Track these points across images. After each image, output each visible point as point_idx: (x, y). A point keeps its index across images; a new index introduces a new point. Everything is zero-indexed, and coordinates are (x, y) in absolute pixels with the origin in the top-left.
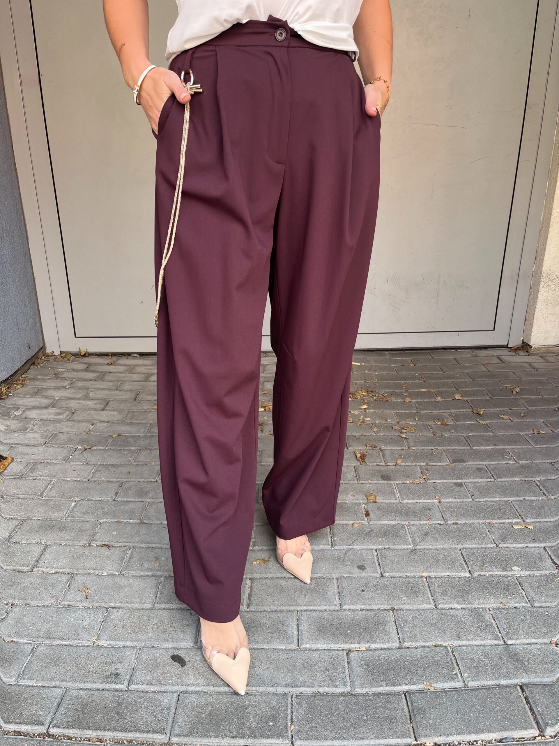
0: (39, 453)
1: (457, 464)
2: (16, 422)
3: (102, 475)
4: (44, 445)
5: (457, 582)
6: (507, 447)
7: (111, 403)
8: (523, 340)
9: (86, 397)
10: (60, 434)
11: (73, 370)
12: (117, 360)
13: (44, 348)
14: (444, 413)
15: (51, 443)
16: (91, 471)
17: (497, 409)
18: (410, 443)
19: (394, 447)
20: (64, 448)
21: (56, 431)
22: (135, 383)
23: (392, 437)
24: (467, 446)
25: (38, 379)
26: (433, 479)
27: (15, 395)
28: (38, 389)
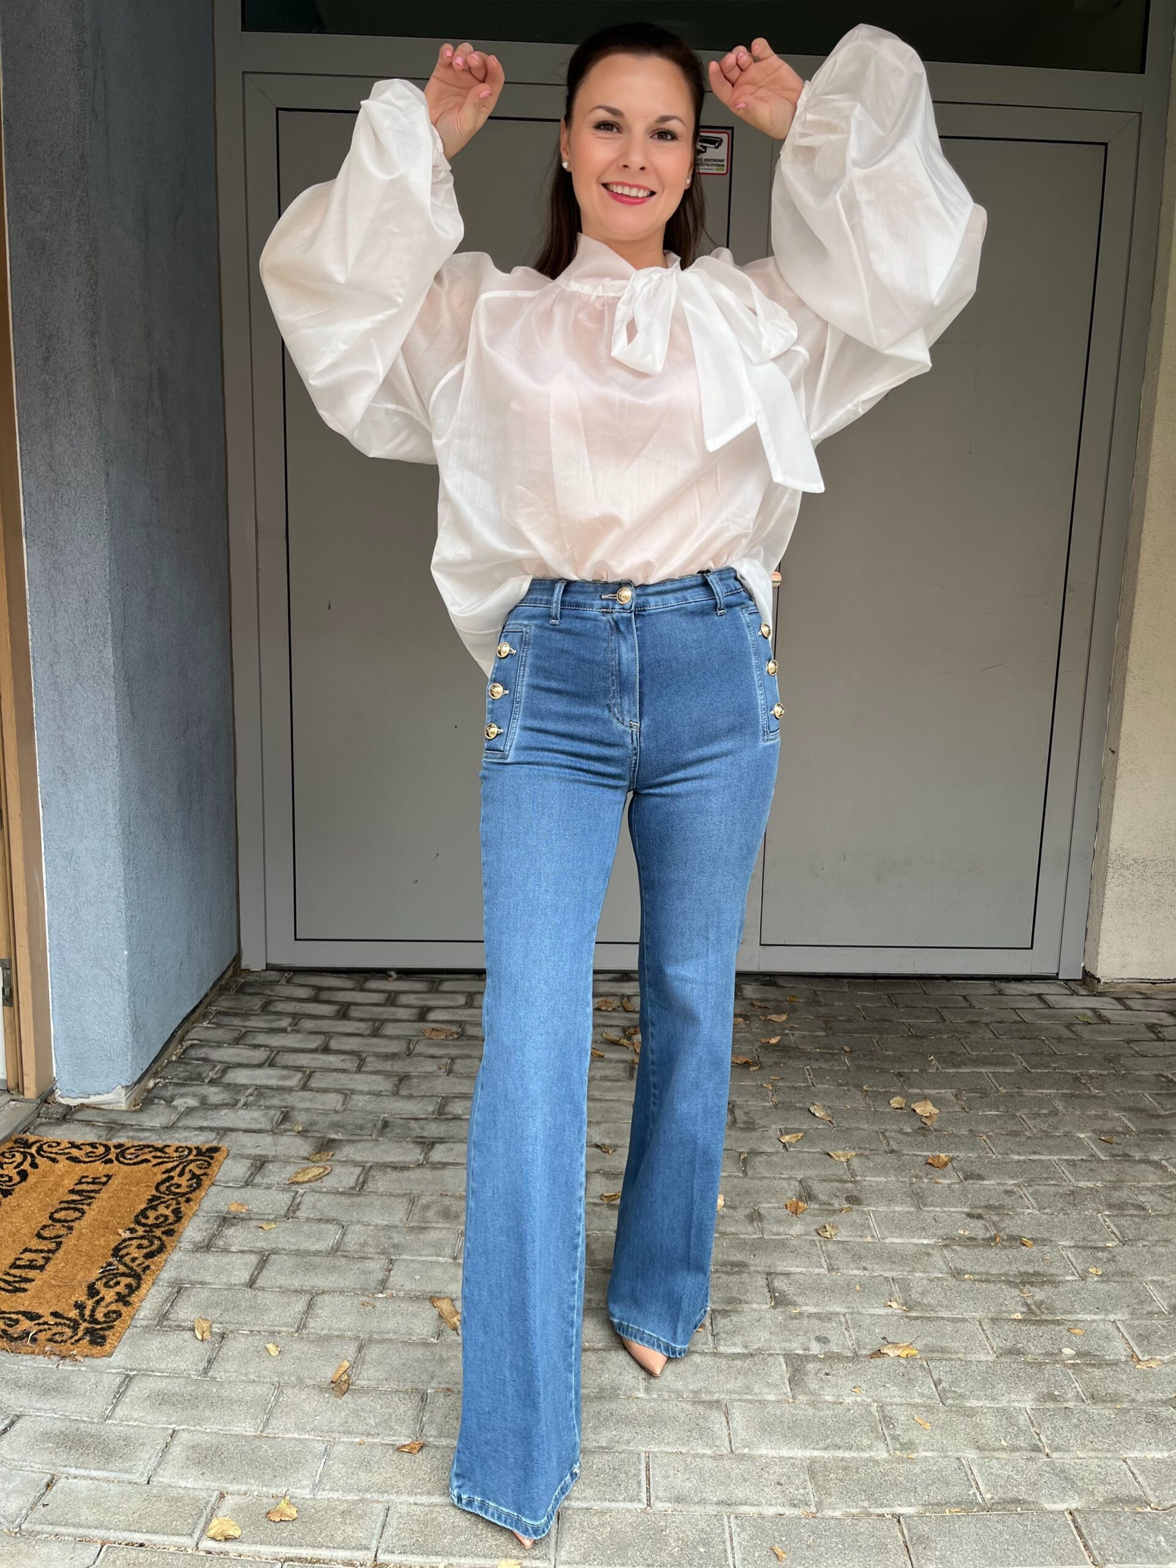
0: (265, 1145)
1: (971, 1182)
2: (216, 1091)
3: (379, 1184)
4: (272, 1130)
5: (974, 1368)
6: (1055, 1158)
7: (368, 1059)
8: (1084, 967)
9: (326, 1050)
10: (296, 1113)
11: (290, 999)
12: (364, 982)
13: (238, 958)
14: (948, 1093)
15: (282, 1127)
16: (359, 1177)
17: (1039, 1091)
18: (891, 1143)
19: (866, 1149)
20: (307, 1137)
21: (286, 1107)
22: (404, 1024)
23: (862, 1132)
24: (987, 1153)
25: (236, 1015)
26: (931, 1205)
27: (203, 1043)
28: (238, 1032)
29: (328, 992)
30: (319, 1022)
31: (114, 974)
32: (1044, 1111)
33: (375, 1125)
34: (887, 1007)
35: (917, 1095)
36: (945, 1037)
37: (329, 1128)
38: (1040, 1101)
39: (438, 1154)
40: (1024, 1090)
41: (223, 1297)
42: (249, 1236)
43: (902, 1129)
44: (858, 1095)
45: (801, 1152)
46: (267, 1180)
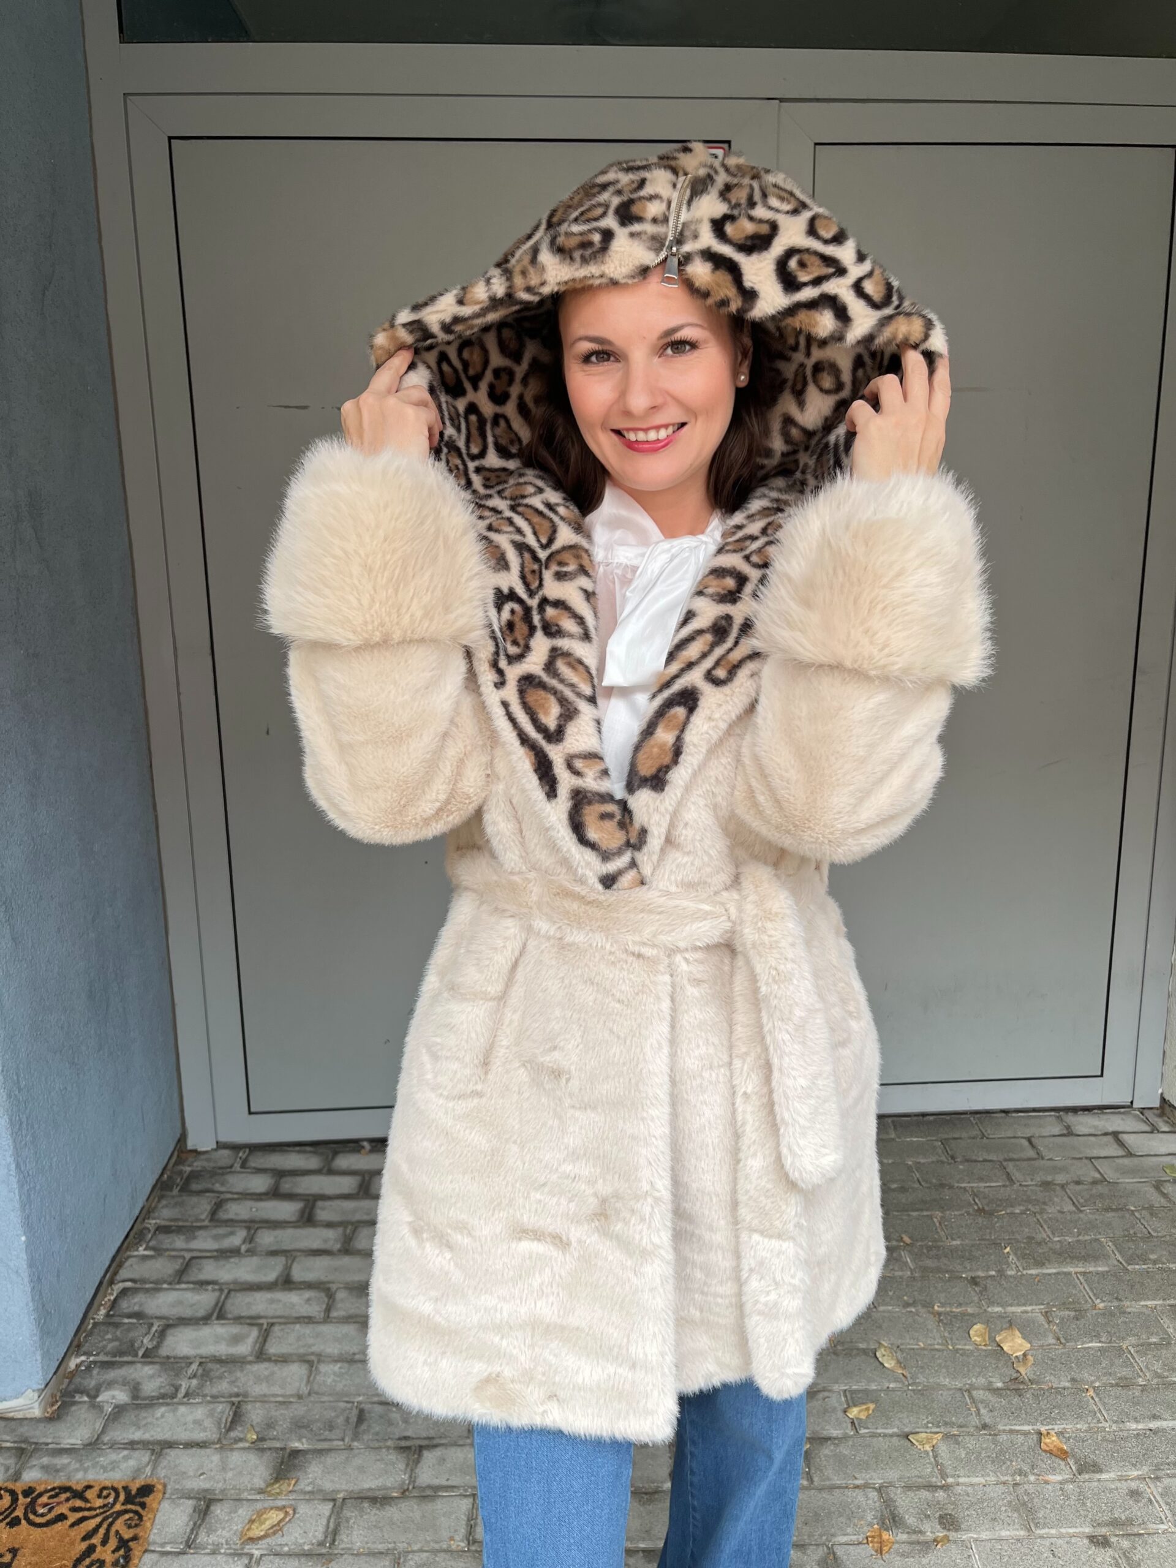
0: (210, 1470)
1: (1087, 1476)
2: (151, 1372)
3: (355, 1533)
4: (219, 1440)
8: (1161, 1095)
9: (286, 1283)
10: (249, 1407)
11: (245, 1196)
12: (333, 1159)
13: (183, 1138)
14: (1034, 1311)
15: (233, 1434)
16: (329, 1522)
17: (1143, 1303)
18: (982, 1411)
19: (952, 1425)
20: (263, 1450)
21: (237, 1395)
23: (945, 1393)
24: (1099, 1421)
25: (179, 1230)
26: (1045, 1526)
27: (139, 1286)
28: (180, 1261)
29: (289, 1179)
30: (279, 1233)
32: (1154, 1340)
33: (347, 1420)
34: (942, 1162)
35: (1000, 1316)
36: (1017, 1211)
37: (291, 1431)
38: (1148, 1321)
39: (428, 1472)
40: (1124, 1303)
43: (990, 1383)
44: (931, 1323)
45: (874, 1435)
46: (213, 1538)
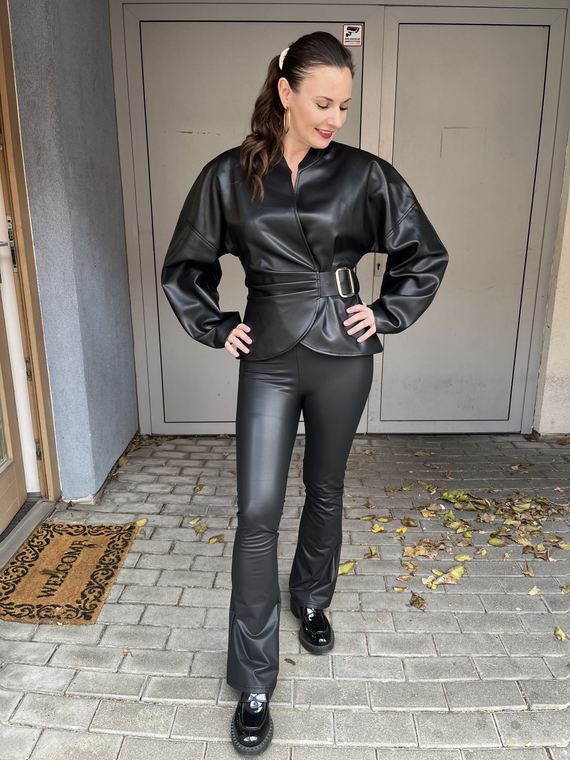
0: (157, 520)
2: (133, 495)
4: (158, 513)
5: (476, 617)
7: (201, 478)
8: (533, 429)
9: (180, 474)
10: (170, 505)
12: (197, 441)
13: (139, 431)
15: (164, 512)
17: (510, 488)
20: (175, 516)
21: (165, 502)
22: (217, 461)
25: (139, 458)
27: (126, 472)
28: (142, 467)
29: (181, 447)
30: (178, 461)
31: (86, 444)
33: (206, 510)
34: (439, 449)
37: (185, 511)
41: (144, 590)
42: (153, 562)
46: (159, 537)
